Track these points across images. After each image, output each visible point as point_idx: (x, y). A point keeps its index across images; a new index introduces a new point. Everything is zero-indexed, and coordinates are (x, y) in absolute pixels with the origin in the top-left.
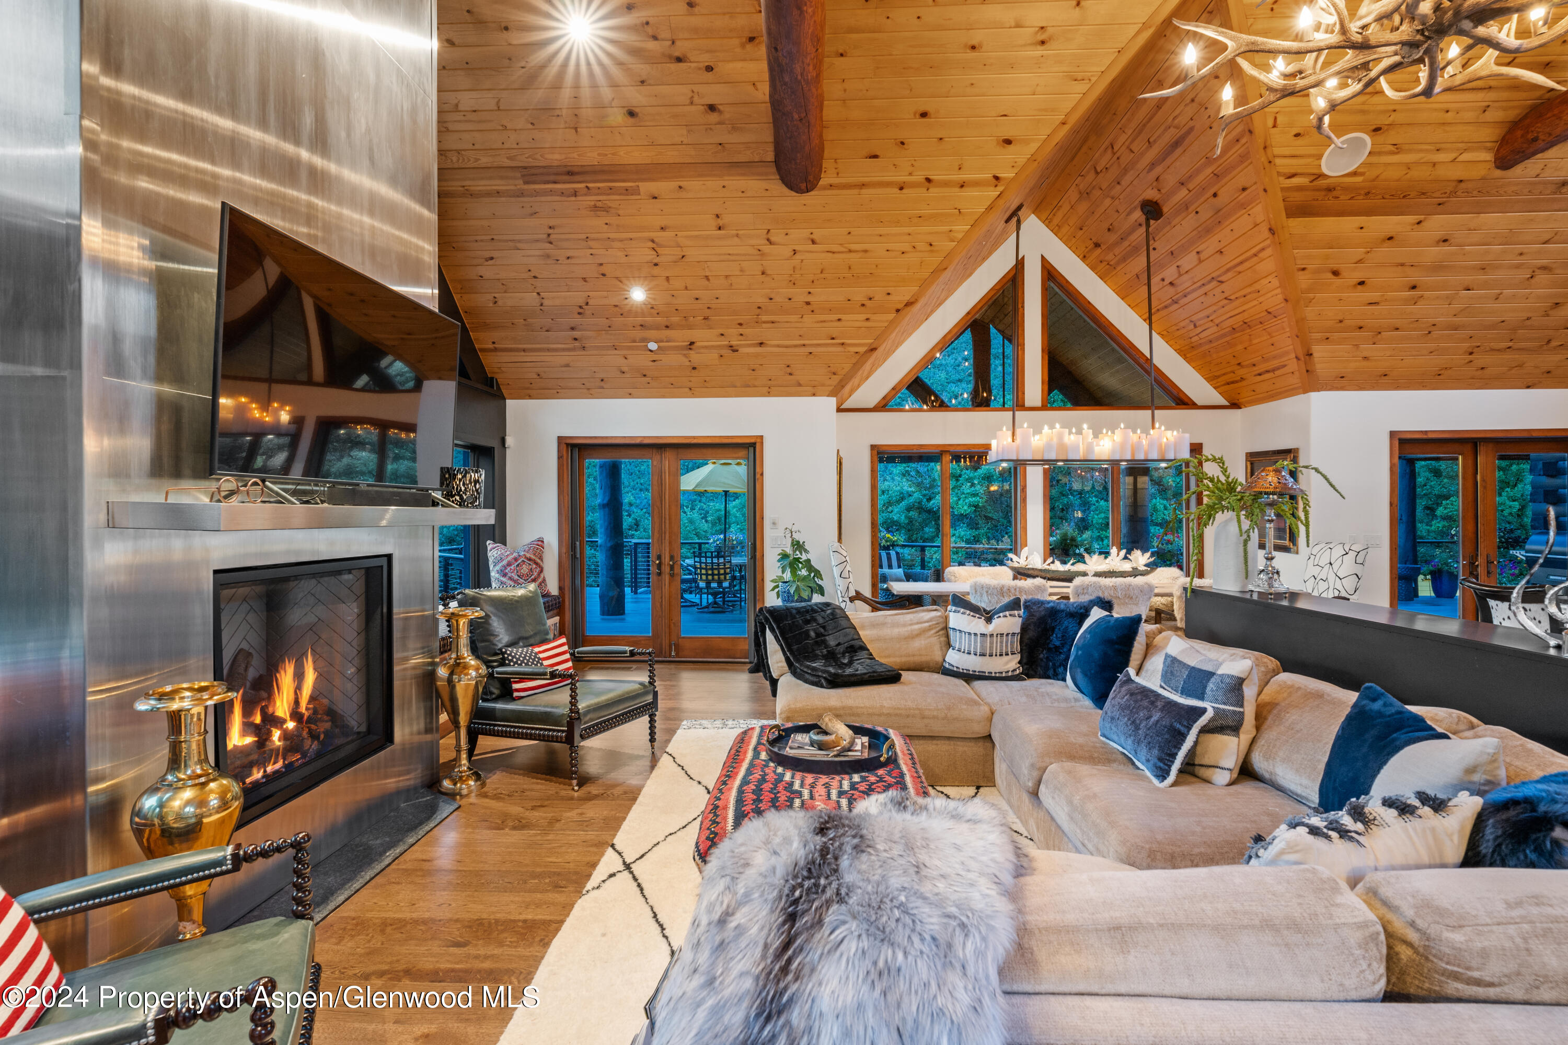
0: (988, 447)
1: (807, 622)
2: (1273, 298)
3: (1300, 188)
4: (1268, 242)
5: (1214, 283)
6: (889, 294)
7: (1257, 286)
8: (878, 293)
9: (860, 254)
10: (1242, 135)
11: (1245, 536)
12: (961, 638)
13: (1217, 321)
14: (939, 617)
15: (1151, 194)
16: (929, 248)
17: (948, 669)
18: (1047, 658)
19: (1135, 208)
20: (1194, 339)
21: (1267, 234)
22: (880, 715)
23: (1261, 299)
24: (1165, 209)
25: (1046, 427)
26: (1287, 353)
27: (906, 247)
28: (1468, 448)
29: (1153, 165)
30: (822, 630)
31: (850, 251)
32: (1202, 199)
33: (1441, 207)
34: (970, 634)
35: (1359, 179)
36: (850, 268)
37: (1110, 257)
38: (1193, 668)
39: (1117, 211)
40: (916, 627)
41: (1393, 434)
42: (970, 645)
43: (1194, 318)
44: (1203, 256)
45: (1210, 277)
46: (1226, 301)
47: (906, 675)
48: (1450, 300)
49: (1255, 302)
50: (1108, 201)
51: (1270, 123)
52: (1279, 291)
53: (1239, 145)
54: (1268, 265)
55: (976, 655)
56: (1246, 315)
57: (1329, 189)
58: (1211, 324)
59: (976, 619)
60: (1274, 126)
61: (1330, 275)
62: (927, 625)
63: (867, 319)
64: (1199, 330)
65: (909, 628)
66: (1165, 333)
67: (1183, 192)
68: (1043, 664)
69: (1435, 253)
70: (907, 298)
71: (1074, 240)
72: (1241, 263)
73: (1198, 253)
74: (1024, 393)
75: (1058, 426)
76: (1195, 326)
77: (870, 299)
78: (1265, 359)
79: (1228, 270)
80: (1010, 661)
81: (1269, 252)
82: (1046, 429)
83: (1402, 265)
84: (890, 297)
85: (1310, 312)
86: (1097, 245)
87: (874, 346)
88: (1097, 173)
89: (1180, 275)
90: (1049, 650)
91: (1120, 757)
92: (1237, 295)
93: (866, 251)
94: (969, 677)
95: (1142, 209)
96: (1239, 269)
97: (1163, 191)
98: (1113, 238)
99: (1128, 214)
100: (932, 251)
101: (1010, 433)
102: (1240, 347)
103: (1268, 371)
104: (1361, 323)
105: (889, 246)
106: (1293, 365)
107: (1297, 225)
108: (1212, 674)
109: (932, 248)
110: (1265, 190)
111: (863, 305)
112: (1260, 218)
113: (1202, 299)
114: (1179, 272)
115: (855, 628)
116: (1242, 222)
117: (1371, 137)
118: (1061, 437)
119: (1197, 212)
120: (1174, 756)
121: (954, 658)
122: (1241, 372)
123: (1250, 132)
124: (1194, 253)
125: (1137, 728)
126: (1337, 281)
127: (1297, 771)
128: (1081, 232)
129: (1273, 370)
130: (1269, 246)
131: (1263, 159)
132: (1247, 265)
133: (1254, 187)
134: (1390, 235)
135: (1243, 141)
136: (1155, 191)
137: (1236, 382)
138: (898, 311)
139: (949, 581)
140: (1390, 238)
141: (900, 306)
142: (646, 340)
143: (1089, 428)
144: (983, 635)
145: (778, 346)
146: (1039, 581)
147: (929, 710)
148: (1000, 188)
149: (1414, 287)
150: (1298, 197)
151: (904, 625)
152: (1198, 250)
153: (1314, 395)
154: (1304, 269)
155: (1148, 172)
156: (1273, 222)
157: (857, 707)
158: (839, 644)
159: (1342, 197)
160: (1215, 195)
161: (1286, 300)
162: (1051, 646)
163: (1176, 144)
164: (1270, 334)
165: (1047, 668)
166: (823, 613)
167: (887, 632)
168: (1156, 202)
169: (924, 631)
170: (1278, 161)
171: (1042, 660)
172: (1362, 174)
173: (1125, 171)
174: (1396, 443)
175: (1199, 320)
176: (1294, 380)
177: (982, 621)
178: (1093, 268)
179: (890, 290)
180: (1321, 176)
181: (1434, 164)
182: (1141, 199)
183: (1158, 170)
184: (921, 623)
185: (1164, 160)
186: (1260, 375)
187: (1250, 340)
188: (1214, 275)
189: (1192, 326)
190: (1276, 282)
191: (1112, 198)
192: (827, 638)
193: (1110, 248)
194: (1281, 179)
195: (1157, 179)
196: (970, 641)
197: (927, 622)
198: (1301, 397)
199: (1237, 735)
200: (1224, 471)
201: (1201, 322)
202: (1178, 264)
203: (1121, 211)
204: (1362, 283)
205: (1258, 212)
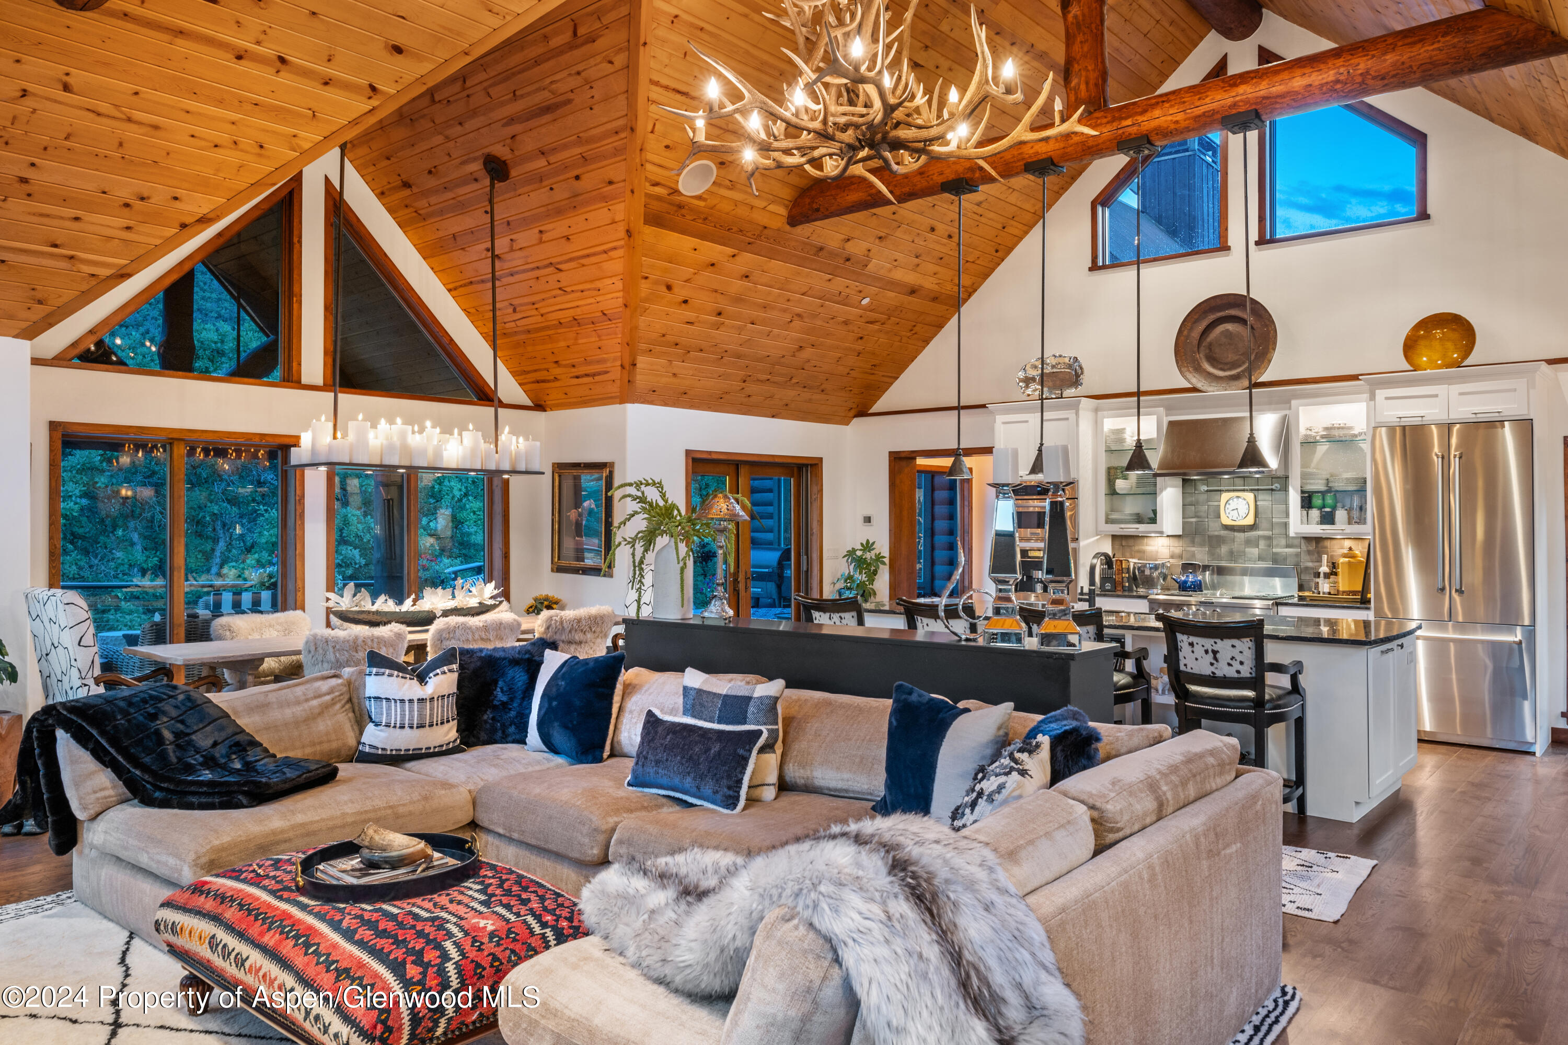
0: (295, 442)
1: (154, 717)
2: (612, 299)
3: (659, 198)
4: (622, 243)
5: (551, 270)
6: (176, 198)
7: (598, 284)
8: (160, 194)
9: (144, 130)
10: (623, 128)
11: (681, 564)
12: (389, 709)
13: (543, 311)
14: (342, 684)
15: (500, 151)
16: (258, 150)
17: (369, 754)
18: (493, 719)
19: (475, 159)
20: (507, 325)
21: (622, 234)
22: (343, 826)
23: (598, 299)
24: (513, 173)
25: (383, 421)
26: (615, 360)
27: (224, 138)
28: (732, 469)
29: (511, 121)
30: (180, 727)
31: (129, 120)
32: (562, 178)
33: (749, 246)
34: (402, 701)
35: (702, 204)
36: (121, 144)
37: (423, 203)
38: (726, 696)
39: (449, 155)
40: (315, 703)
41: (688, 452)
42: (403, 716)
43: (515, 302)
44: (545, 237)
45: (547, 262)
46: (560, 292)
47: (344, 770)
48: (740, 329)
49: (592, 300)
50: (439, 139)
51: (650, 128)
52: (621, 294)
53: (617, 138)
54: (616, 265)
55: (411, 727)
56: (578, 311)
57: (680, 206)
58: (535, 312)
59: (408, 682)
60: (652, 132)
61: (664, 289)
62: (328, 698)
63: (128, 228)
64: (518, 316)
65: (306, 706)
66: (472, 311)
67: (542, 162)
68: (488, 726)
69: (738, 285)
70: (204, 210)
71: (372, 168)
72: (588, 256)
73: (541, 232)
74: (300, 364)
75: (399, 421)
76: (515, 311)
77: (142, 199)
78: (586, 362)
79: (571, 260)
80: (450, 730)
81: (620, 253)
82: (383, 424)
83: (716, 291)
84: (177, 204)
85: (642, 321)
86: (406, 185)
87: (128, 271)
88: (433, 101)
89: (512, 250)
90: (495, 708)
91: (664, 800)
92: (574, 288)
93: (156, 127)
94: (397, 759)
95: (485, 164)
96: (583, 261)
97: (517, 153)
98: (432, 182)
99: (464, 163)
100: (260, 155)
101: (331, 425)
102: (562, 344)
103: (587, 375)
104: (678, 340)
105: (198, 130)
106: (616, 373)
107: (649, 233)
108: (749, 698)
109: (263, 152)
110: (632, 192)
111: (127, 205)
112: (619, 216)
113: (531, 283)
114: (512, 246)
115: (228, 716)
116: (599, 215)
117: (718, 168)
118: (403, 435)
119: (551, 189)
120: (739, 782)
121: (373, 737)
122: (556, 371)
123: (632, 130)
124: (536, 231)
125: (697, 764)
126: (669, 295)
127: (838, 769)
128: (387, 162)
129: (594, 375)
130: (622, 247)
131: (638, 160)
132: (593, 260)
133: (622, 184)
134: (714, 261)
135: (623, 135)
136: (507, 149)
137: (548, 381)
138: (184, 226)
139: (220, 638)
140: (713, 265)
141: (188, 220)
143: (434, 427)
144: (421, 700)
146: (395, 627)
147: (404, 805)
148: (375, 102)
149: (720, 314)
150: (656, 206)
151: (298, 703)
152: (542, 228)
153: (630, 407)
154: (646, 278)
155: (504, 126)
156: (632, 225)
157: (312, 823)
158: (215, 744)
159: (688, 217)
160: (577, 178)
161: (626, 306)
162: (496, 703)
163: (548, 109)
164: (599, 336)
165: (494, 730)
166: (172, 701)
167: (276, 715)
168: (504, 162)
169: (326, 707)
170: (649, 167)
171: (486, 722)
172: (705, 200)
173: (474, 113)
174: (690, 461)
175: (521, 305)
176: (614, 389)
177: (415, 682)
178: (391, 211)
179: (179, 192)
180: (676, 191)
181: (752, 207)
182: (486, 151)
183: (517, 128)
184: (320, 696)
185: (528, 120)
186: (577, 377)
187: (576, 339)
188: (553, 260)
189: (511, 310)
190: (619, 285)
191: (447, 137)
192: (194, 737)
193: (425, 194)
194: (647, 184)
195: (513, 137)
196: (403, 710)
197: (328, 694)
198: (617, 407)
199: (774, 752)
200: (663, 496)
201: (524, 308)
202: (513, 237)
203: (454, 156)
204: (685, 302)
205: (619, 210)
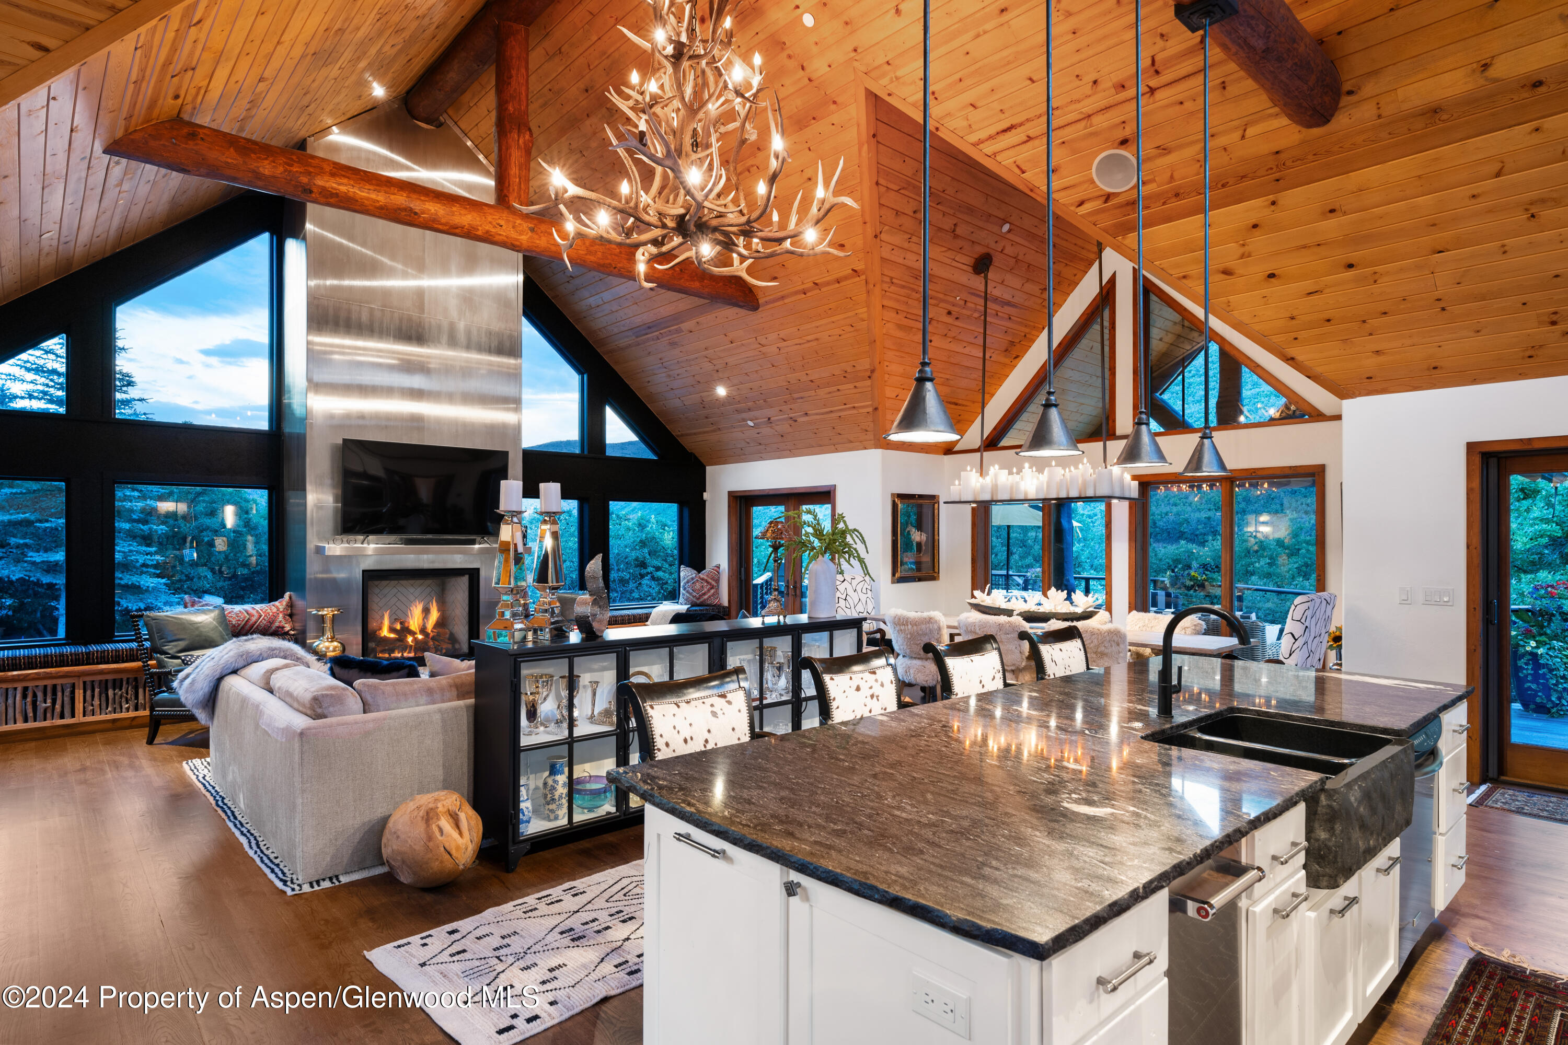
33: (1280, 183)
35: (1153, 186)
61: (1222, 276)
126: (1237, 280)
134: (1254, 222)
138: (869, 377)
140: (1255, 226)
142: (744, 420)
145: (817, 414)
149: (1351, 266)
154: (1186, 277)
159: (1154, 206)
181: (1225, 149)
204: (1271, 276)
